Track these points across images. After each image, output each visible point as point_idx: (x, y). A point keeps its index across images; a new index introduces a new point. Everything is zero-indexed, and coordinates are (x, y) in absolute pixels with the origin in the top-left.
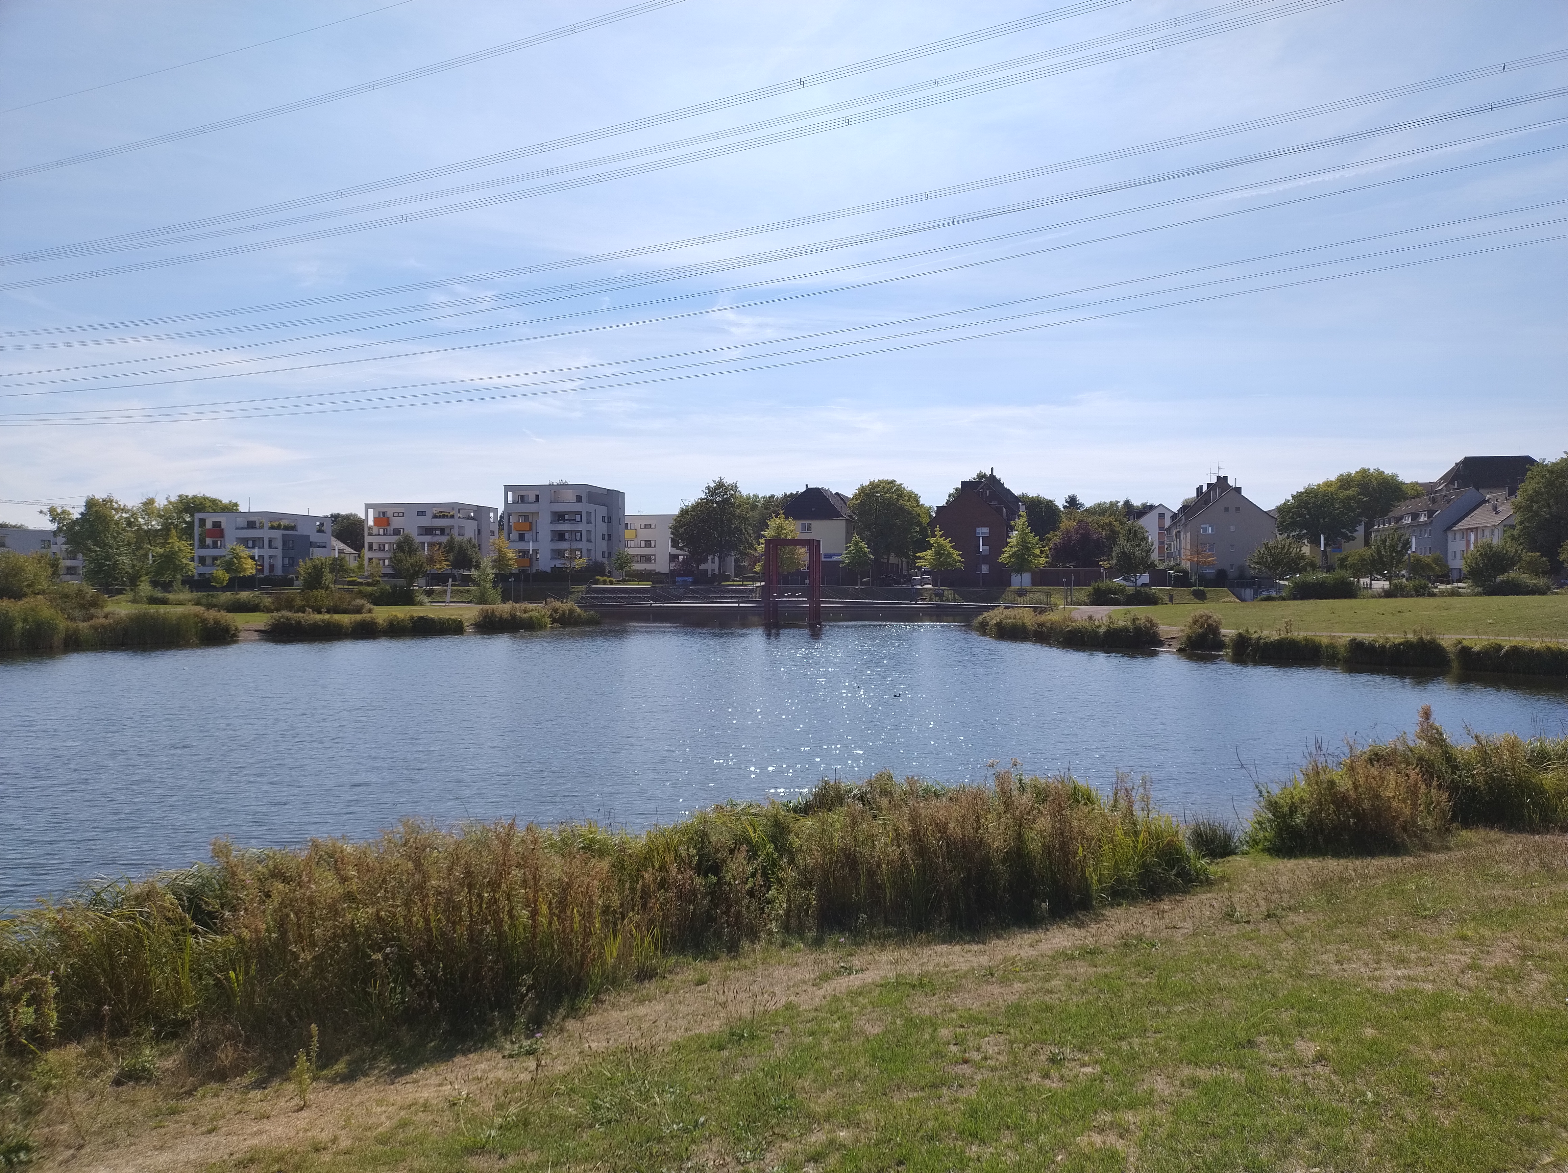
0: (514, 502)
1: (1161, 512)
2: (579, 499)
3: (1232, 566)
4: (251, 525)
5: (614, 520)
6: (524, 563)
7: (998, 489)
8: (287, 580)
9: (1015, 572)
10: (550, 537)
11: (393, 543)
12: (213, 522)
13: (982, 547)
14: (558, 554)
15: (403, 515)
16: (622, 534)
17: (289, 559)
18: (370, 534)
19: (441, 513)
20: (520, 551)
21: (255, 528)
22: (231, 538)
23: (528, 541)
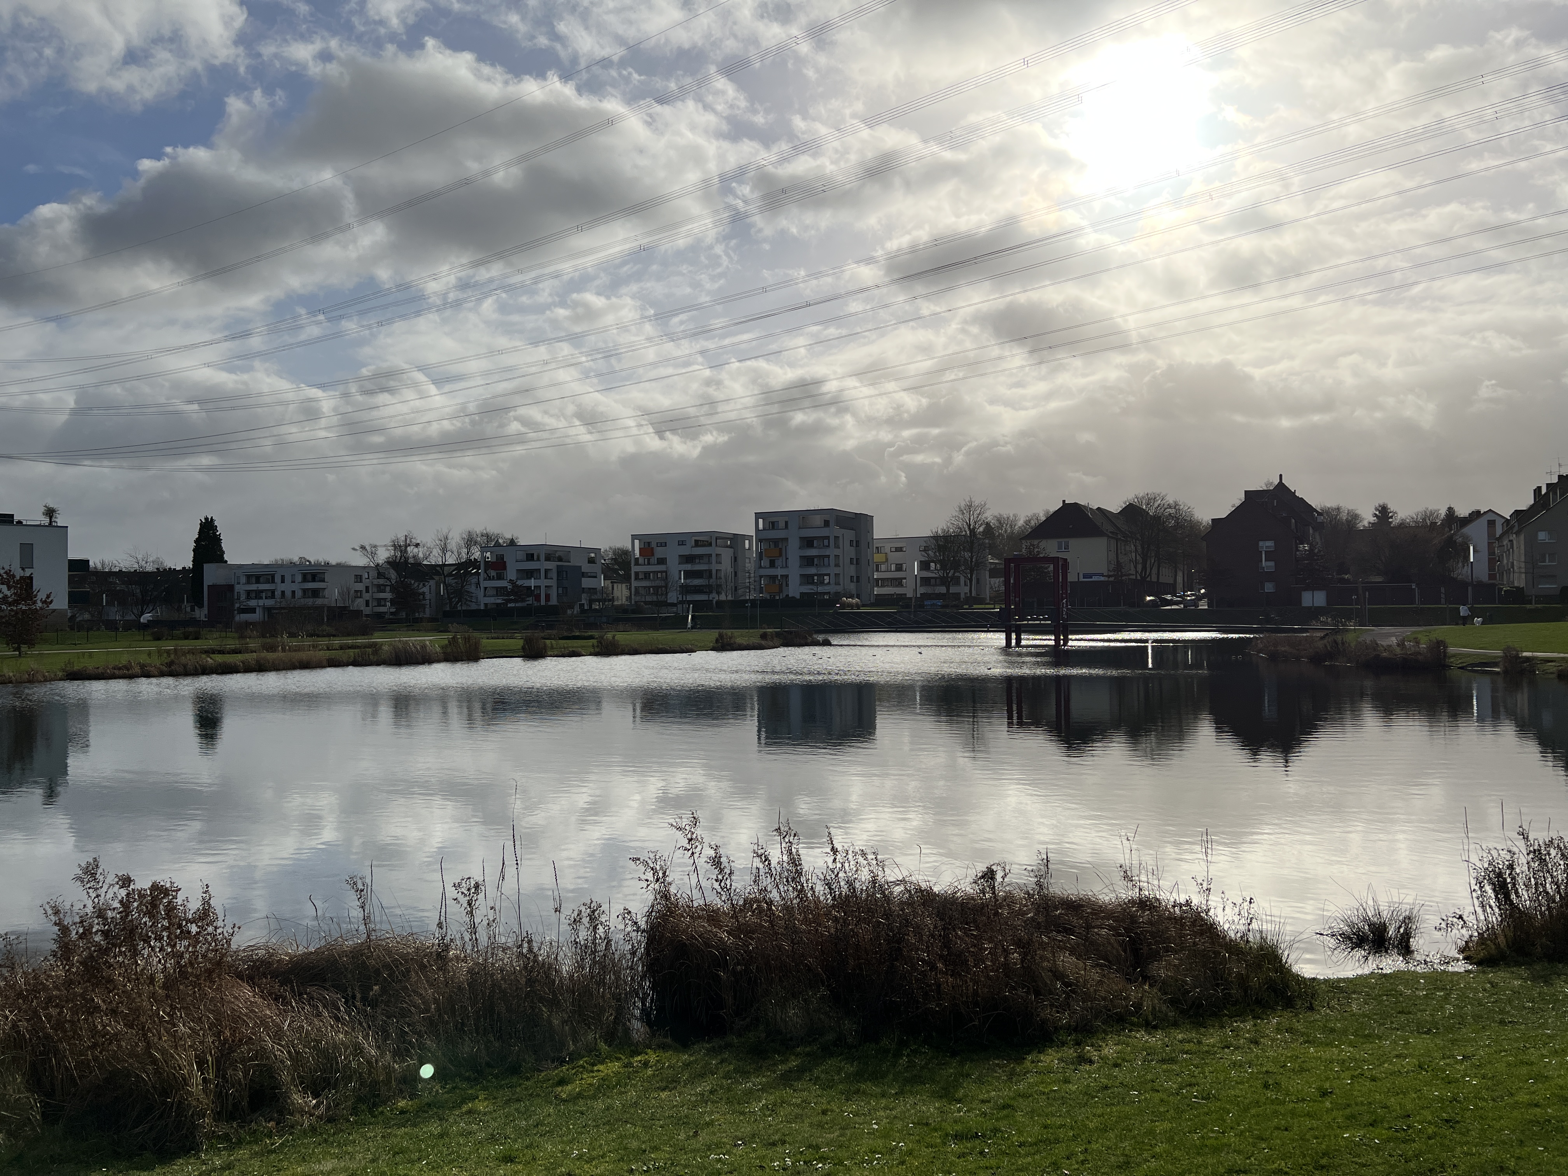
0: (764, 529)
1: (1490, 518)
2: (827, 523)
4: (530, 557)
5: (862, 544)
6: (775, 588)
7: (1288, 498)
8: (561, 609)
9: (1306, 590)
10: (798, 562)
11: (657, 572)
12: (497, 555)
13: (1265, 563)
14: (807, 579)
15: (665, 545)
16: (870, 558)
17: (563, 589)
18: (637, 564)
19: (699, 541)
20: (770, 577)
21: (533, 560)
22: (512, 570)
23: (778, 567)
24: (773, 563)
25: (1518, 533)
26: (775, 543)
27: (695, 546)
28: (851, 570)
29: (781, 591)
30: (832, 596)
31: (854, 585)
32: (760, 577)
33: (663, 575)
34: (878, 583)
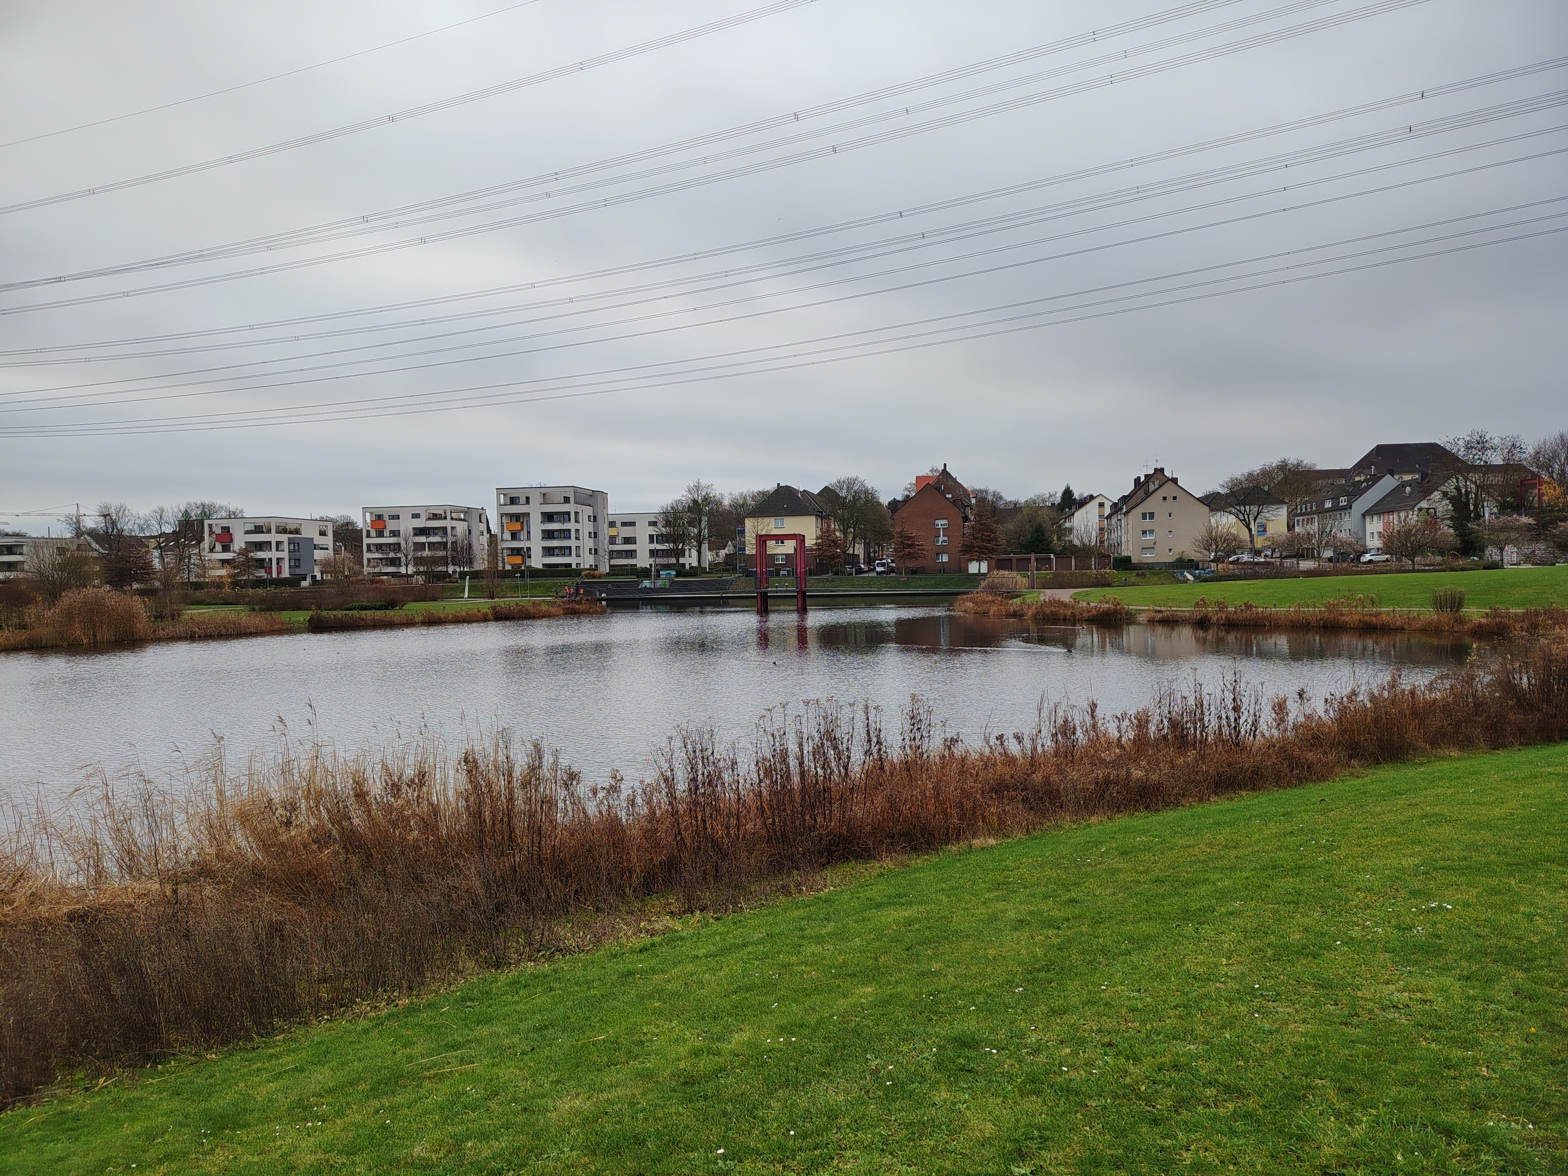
0: (506, 504)
1: (1101, 501)
2: (567, 499)
3: (1170, 550)
4: (258, 530)
5: (599, 519)
6: (518, 560)
7: (950, 483)
8: (294, 581)
9: (971, 560)
10: (540, 536)
11: (390, 544)
12: (222, 528)
13: (942, 538)
14: (549, 551)
15: (398, 517)
16: (606, 532)
17: (296, 562)
18: (368, 536)
19: (434, 514)
20: (513, 549)
21: (262, 532)
22: (239, 542)
23: (520, 540)
24: (514, 536)
25: (1126, 514)
26: (517, 517)
27: (429, 519)
28: (589, 543)
29: (524, 562)
30: (574, 566)
31: (592, 556)
32: (503, 549)
33: (397, 547)
34: (612, 554)
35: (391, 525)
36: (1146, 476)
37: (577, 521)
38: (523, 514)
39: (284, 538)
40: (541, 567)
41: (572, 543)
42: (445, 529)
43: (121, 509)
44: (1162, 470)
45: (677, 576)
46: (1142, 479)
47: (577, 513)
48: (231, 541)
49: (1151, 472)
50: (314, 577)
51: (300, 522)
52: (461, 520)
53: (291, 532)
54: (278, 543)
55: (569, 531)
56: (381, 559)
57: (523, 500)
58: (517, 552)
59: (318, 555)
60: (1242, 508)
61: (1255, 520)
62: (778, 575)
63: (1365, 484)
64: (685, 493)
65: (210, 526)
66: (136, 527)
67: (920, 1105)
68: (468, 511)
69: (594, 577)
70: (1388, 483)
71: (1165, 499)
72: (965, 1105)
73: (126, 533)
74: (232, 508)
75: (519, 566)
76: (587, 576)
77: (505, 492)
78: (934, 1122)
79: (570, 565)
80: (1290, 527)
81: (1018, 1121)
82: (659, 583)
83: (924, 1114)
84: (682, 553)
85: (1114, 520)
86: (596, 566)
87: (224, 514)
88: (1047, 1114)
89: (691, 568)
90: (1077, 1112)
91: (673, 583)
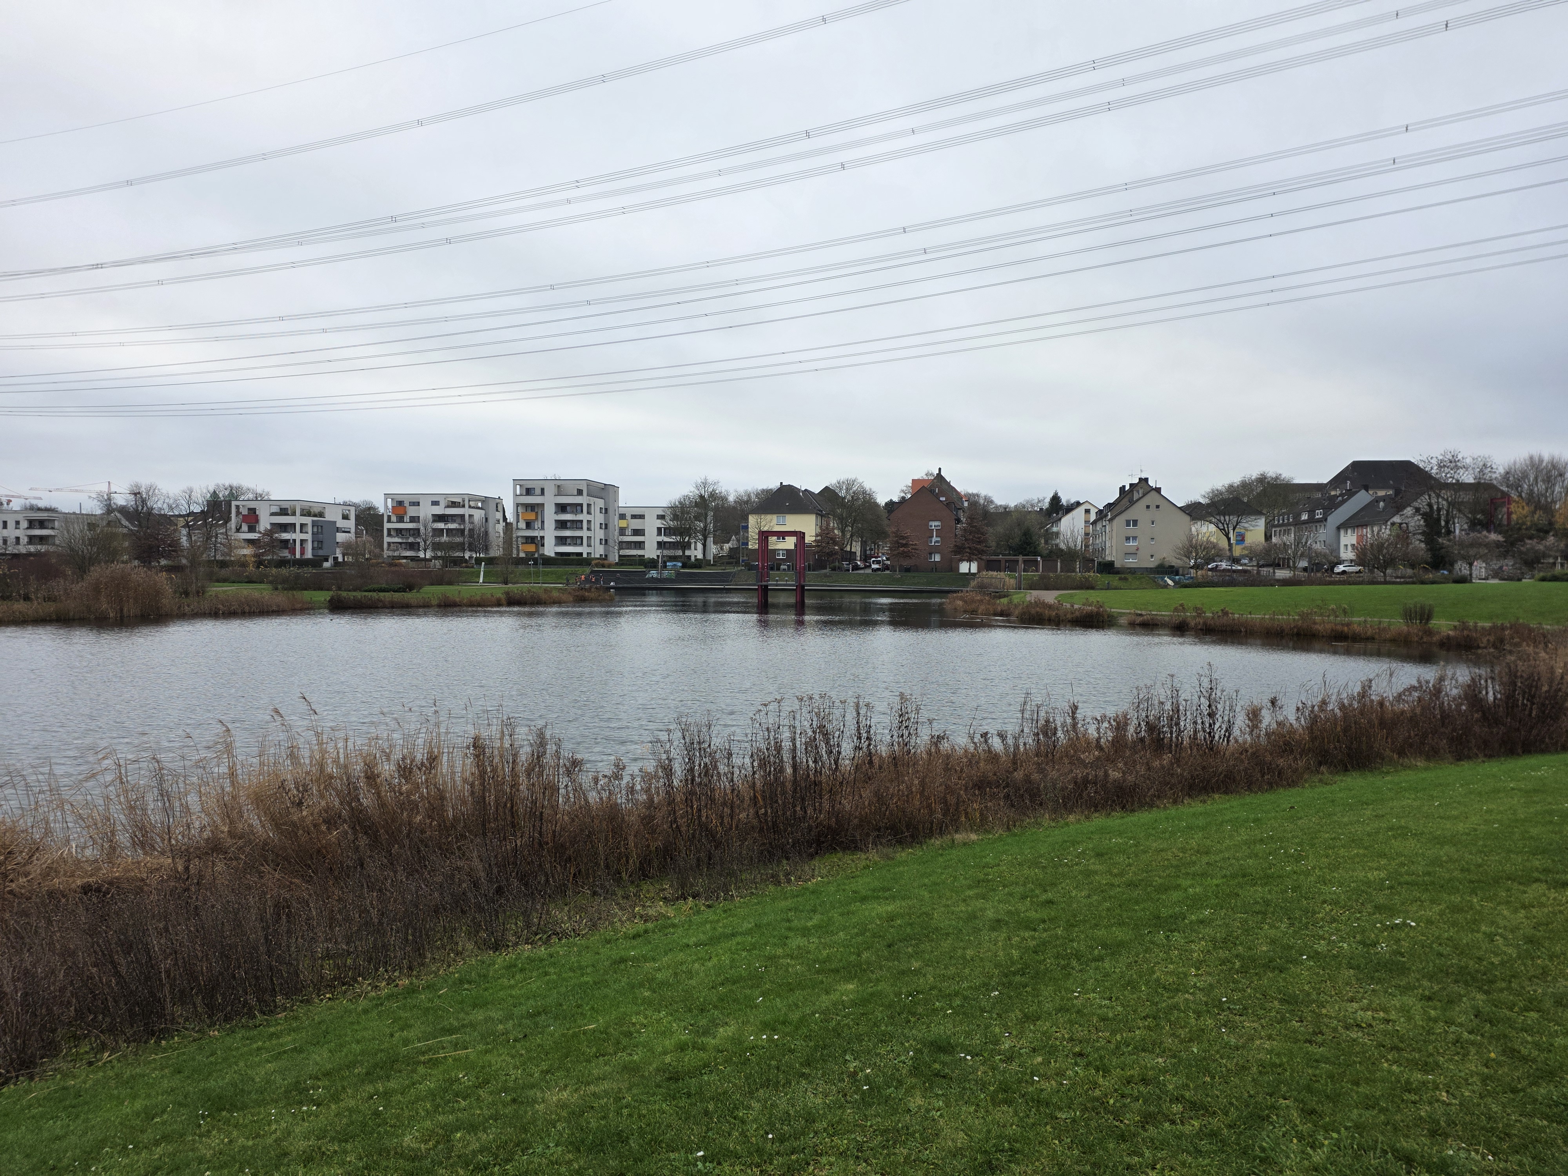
0: (521, 495)
1: (1087, 508)
2: (580, 492)
3: (1152, 556)
4: (283, 512)
5: (610, 511)
6: (531, 548)
7: (945, 487)
8: (316, 562)
9: (963, 560)
10: (553, 526)
11: (410, 529)
12: (249, 509)
13: (934, 539)
14: (561, 541)
15: (418, 504)
16: (616, 523)
17: (318, 543)
18: (389, 521)
19: (453, 502)
20: (527, 538)
21: (287, 514)
22: (265, 522)
23: (534, 529)
24: (529, 525)
25: (1111, 520)
26: (532, 507)
27: (448, 507)
28: (600, 534)
29: (537, 550)
30: (585, 555)
31: (602, 547)
32: (517, 537)
33: (416, 532)
34: (622, 545)
35: (412, 511)
36: (1131, 485)
37: (589, 513)
38: (538, 504)
39: (308, 520)
40: (553, 555)
41: (584, 533)
42: (464, 515)
43: (151, 489)
44: (1146, 480)
45: (684, 567)
46: (1127, 488)
47: (589, 505)
48: (257, 521)
49: (1136, 481)
50: (336, 559)
51: (323, 505)
52: (479, 508)
53: (315, 516)
54: (302, 525)
55: (581, 521)
56: (400, 543)
57: (538, 491)
58: (531, 540)
59: (340, 537)
60: (1222, 518)
61: (1234, 529)
62: (778, 569)
63: (1340, 498)
64: (693, 489)
65: (237, 507)
66: (165, 506)
67: (895, 1112)
68: (485, 500)
69: (603, 566)
70: (1362, 498)
71: (1148, 507)
72: (938, 1113)
73: (156, 512)
74: (259, 491)
75: (533, 553)
76: (597, 565)
77: (522, 483)
78: (908, 1129)
79: (581, 554)
80: (1268, 537)
81: (989, 1131)
82: (666, 573)
83: (899, 1121)
84: (686, 546)
85: (1099, 526)
86: (606, 556)
87: (251, 496)
88: (1017, 1126)
89: (697, 560)
90: (1046, 1124)
91: (678, 574)
